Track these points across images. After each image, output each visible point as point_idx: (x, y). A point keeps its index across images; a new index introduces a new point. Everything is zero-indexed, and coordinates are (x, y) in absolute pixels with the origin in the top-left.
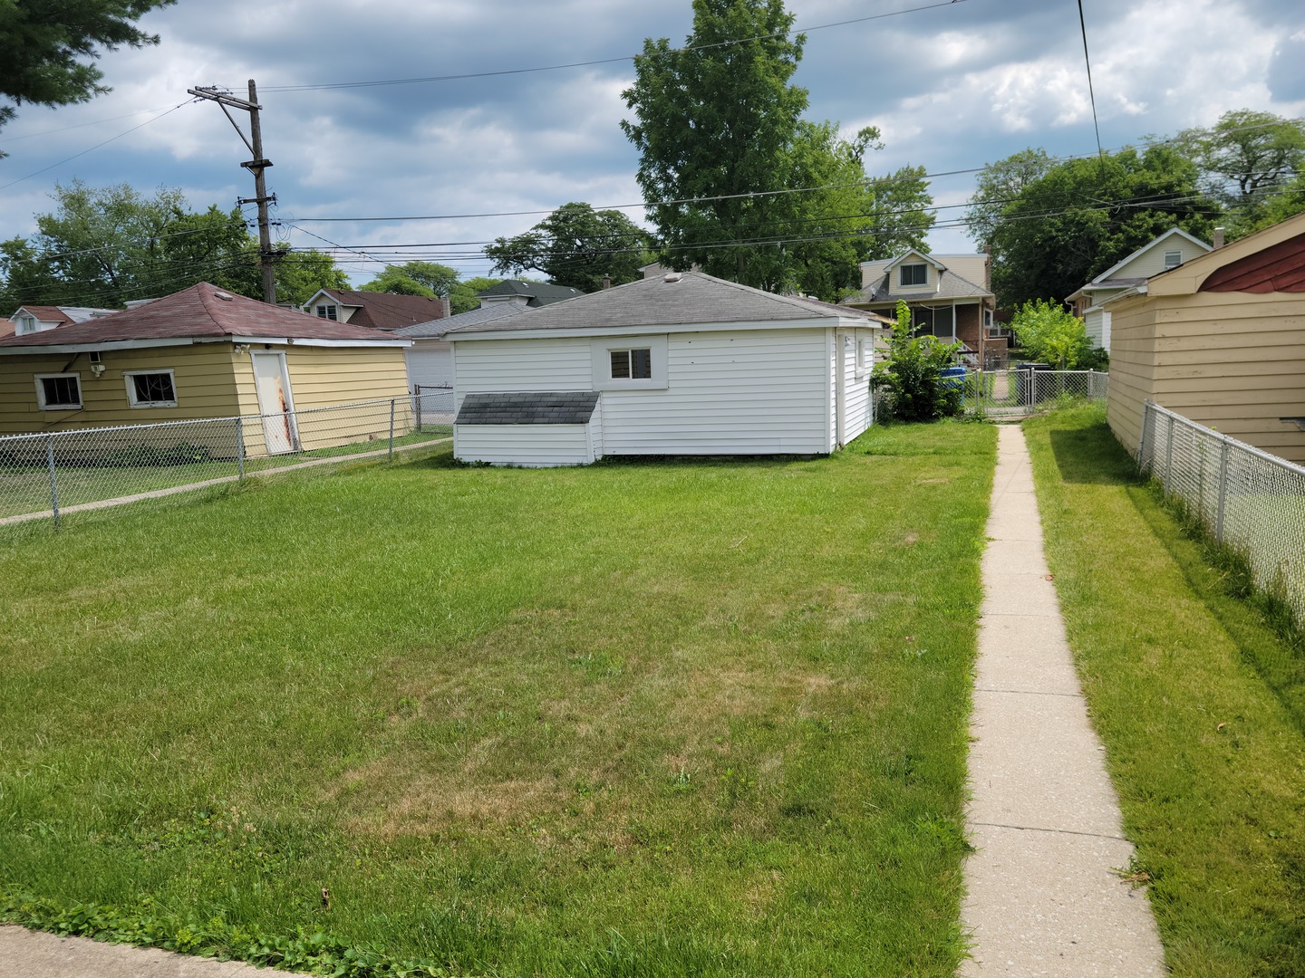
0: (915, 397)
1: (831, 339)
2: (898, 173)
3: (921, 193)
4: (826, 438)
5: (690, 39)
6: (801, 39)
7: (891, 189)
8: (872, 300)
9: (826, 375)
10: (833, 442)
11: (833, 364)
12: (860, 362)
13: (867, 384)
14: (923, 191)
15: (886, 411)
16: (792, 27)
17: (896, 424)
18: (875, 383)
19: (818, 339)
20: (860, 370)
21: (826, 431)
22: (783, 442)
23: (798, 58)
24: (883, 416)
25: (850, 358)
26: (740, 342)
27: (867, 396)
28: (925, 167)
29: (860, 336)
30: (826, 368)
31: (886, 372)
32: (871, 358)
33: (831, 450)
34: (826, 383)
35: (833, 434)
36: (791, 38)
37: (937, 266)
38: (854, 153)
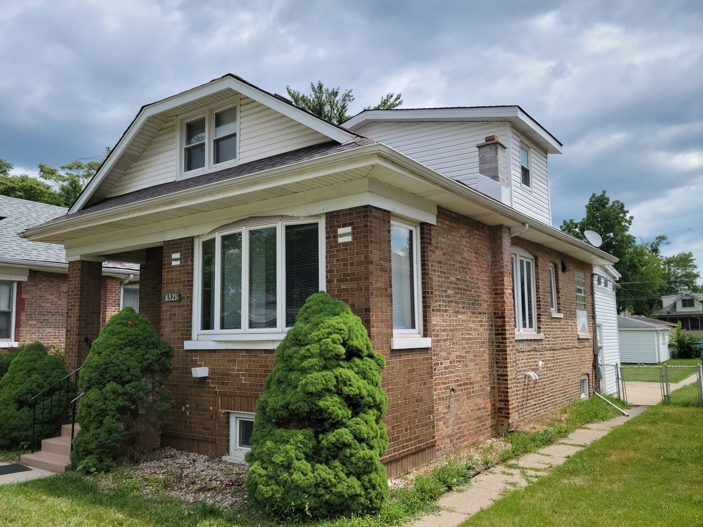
0: (684, 351)
1: (655, 333)
2: (678, 255)
3: (691, 264)
4: (655, 359)
5: (584, 219)
6: (632, 218)
7: (675, 262)
8: (668, 313)
9: (654, 342)
10: (658, 360)
11: (656, 340)
12: (664, 339)
13: (667, 346)
14: (692, 262)
15: (674, 355)
16: (627, 214)
17: (678, 359)
18: (670, 346)
19: (651, 333)
20: (664, 342)
21: (655, 357)
22: (642, 360)
23: (630, 224)
24: (673, 356)
25: (661, 338)
26: (627, 333)
27: (667, 350)
28: (692, 252)
29: (663, 332)
30: (654, 340)
31: (674, 343)
32: (668, 338)
33: (657, 362)
34: (654, 344)
35: (657, 358)
36: (627, 217)
37: (699, 300)
38: (654, 246)
